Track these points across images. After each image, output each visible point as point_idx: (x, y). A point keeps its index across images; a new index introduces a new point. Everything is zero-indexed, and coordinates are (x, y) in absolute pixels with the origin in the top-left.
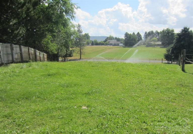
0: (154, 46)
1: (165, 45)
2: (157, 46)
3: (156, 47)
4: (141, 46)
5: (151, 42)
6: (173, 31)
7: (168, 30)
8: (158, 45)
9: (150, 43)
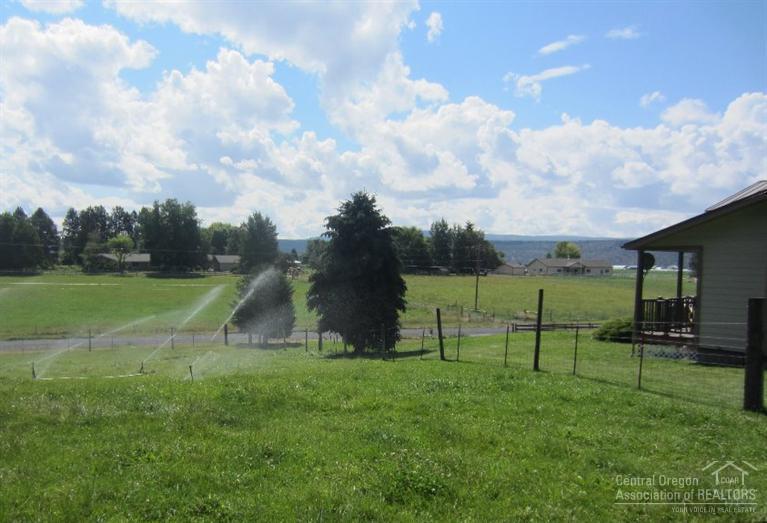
0: (120, 269)
1: (162, 266)
2: (130, 269)
3: (127, 273)
4: (53, 269)
5: (107, 252)
6: (190, 211)
7: (171, 205)
8: (137, 267)
9: (102, 257)
